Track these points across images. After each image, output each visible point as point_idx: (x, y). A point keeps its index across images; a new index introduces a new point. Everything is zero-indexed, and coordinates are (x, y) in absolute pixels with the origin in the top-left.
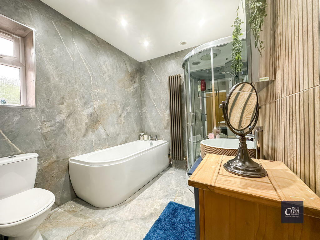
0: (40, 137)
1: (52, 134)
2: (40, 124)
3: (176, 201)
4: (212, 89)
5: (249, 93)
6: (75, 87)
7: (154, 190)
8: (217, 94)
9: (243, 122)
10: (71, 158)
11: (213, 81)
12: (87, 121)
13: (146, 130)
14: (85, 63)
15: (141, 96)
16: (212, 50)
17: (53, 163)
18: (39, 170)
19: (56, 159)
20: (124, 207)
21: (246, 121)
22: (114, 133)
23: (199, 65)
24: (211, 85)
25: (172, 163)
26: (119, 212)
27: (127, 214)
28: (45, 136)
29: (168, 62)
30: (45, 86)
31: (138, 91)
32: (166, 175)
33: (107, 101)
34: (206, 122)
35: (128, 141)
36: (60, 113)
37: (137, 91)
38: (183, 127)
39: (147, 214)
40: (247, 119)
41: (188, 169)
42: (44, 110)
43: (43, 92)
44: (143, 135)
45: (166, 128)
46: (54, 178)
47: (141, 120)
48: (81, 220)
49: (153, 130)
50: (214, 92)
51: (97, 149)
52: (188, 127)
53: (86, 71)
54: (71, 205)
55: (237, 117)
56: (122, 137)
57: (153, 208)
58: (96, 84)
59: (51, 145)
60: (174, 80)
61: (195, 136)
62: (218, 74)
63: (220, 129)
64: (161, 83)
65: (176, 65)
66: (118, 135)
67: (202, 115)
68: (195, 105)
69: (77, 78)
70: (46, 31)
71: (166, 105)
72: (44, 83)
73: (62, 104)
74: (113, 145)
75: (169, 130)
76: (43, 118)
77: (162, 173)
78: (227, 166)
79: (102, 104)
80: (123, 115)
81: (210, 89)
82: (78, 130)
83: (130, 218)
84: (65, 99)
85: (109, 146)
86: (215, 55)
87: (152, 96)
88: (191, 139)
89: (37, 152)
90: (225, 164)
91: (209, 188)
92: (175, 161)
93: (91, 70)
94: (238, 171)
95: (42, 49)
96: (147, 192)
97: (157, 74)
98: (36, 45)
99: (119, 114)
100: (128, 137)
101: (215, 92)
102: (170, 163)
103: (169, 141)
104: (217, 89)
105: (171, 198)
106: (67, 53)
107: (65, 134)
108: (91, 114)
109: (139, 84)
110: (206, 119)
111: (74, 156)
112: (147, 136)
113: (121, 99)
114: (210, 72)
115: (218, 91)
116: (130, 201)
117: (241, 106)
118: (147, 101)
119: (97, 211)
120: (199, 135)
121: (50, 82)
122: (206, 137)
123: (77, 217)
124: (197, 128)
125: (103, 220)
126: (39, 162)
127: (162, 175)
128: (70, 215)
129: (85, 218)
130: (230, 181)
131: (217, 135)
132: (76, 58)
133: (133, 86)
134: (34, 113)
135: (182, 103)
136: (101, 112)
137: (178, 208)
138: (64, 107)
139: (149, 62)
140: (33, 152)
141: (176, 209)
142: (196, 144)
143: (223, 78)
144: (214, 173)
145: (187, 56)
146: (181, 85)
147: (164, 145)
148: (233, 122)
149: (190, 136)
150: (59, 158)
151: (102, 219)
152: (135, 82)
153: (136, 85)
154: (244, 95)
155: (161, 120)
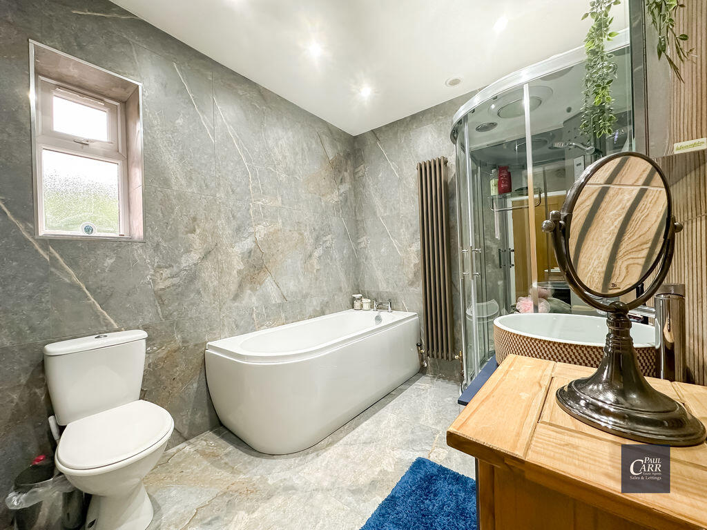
0: (152, 299)
1: (174, 293)
2: (152, 272)
3: (433, 458)
4: (527, 188)
5: (639, 188)
6: (218, 195)
7: (382, 426)
8: (543, 201)
9: (616, 271)
10: (208, 343)
11: (530, 170)
12: (241, 267)
13: (367, 287)
14: (238, 144)
15: (355, 212)
16: (526, 88)
17: (175, 351)
18: (149, 365)
19: (181, 344)
20: (313, 458)
21: (627, 268)
22: (296, 292)
23: (494, 131)
24: (524, 179)
25: (426, 365)
26: (302, 469)
27: (320, 475)
28: (160, 297)
29: (418, 130)
30: (160, 196)
31: (348, 200)
32: (410, 391)
33: (283, 223)
34: (512, 270)
35: (327, 311)
36: (188, 251)
37: (346, 201)
38: (454, 281)
39: (363, 480)
40: (631, 261)
41: (464, 382)
42: (158, 245)
43: (156, 208)
44: (360, 299)
45: (412, 284)
46: (178, 383)
47: (355, 265)
48: (224, 474)
49: (383, 287)
50: (531, 198)
51: (261, 326)
52: (464, 281)
53: (240, 162)
54: (209, 441)
55: (599, 257)
56: (315, 302)
57: (378, 469)
58: (258, 189)
59: (171, 314)
60: (430, 172)
61: (485, 304)
62: (545, 150)
63: (550, 287)
64: (400, 180)
65: (436, 136)
66: (305, 296)
67: (502, 254)
68: (482, 229)
69: (223, 177)
70: (162, 84)
71: (412, 230)
72: (159, 189)
73: (193, 231)
74: (295, 319)
75: (419, 289)
76: (156, 260)
77: (402, 386)
78: (567, 396)
79: (271, 230)
80: (316, 254)
81: (522, 189)
82: (223, 285)
83: (326, 484)
84: (198, 222)
85: (287, 321)
86: (537, 103)
87: (380, 211)
88: (473, 311)
89: (146, 328)
90: (562, 390)
91: (506, 462)
92: (435, 361)
93: (249, 160)
94: (604, 418)
95: (155, 122)
96: (366, 428)
97: (392, 161)
98: (144, 115)
99: (309, 252)
100: (327, 302)
101: (537, 196)
102: (422, 366)
103: (419, 315)
104: (543, 188)
105: (423, 450)
106: (202, 128)
107: (199, 293)
108: (250, 252)
109: (351, 184)
110: (513, 262)
111: (215, 339)
112: (369, 301)
113: (313, 219)
114: (523, 148)
115: (546, 194)
116: (328, 446)
117: (612, 228)
118: (369, 223)
119: (257, 459)
120: (494, 302)
121: (169, 187)
122: (512, 306)
123: (218, 468)
124: (490, 284)
125: (269, 482)
126: (149, 348)
127: (402, 391)
128: (205, 463)
129: (234, 471)
130: (577, 447)
131: (541, 302)
132: (219, 136)
133: (339, 189)
134: (140, 251)
135: (451, 224)
136: (269, 248)
137: (437, 476)
138: (195, 238)
139: (374, 132)
140: (138, 328)
141: (432, 477)
142: (485, 322)
143: (560, 159)
144: (526, 415)
145: (462, 112)
146: (449, 182)
147: (406, 322)
148: (586, 271)
149: (469, 303)
150: (188, 342)
151: (267, 480)
152: (343, 180)
153: (345, 187)
154: (623, 196)
155: (402, 265)
